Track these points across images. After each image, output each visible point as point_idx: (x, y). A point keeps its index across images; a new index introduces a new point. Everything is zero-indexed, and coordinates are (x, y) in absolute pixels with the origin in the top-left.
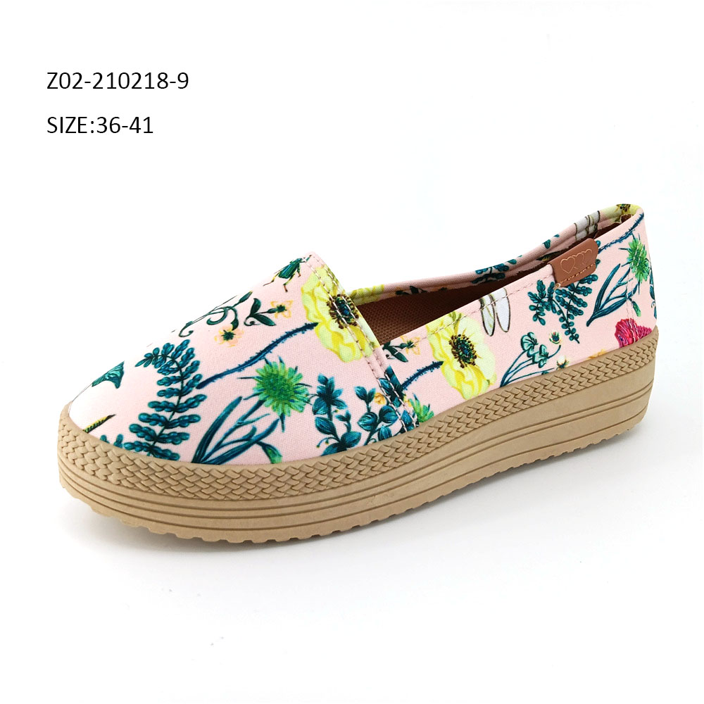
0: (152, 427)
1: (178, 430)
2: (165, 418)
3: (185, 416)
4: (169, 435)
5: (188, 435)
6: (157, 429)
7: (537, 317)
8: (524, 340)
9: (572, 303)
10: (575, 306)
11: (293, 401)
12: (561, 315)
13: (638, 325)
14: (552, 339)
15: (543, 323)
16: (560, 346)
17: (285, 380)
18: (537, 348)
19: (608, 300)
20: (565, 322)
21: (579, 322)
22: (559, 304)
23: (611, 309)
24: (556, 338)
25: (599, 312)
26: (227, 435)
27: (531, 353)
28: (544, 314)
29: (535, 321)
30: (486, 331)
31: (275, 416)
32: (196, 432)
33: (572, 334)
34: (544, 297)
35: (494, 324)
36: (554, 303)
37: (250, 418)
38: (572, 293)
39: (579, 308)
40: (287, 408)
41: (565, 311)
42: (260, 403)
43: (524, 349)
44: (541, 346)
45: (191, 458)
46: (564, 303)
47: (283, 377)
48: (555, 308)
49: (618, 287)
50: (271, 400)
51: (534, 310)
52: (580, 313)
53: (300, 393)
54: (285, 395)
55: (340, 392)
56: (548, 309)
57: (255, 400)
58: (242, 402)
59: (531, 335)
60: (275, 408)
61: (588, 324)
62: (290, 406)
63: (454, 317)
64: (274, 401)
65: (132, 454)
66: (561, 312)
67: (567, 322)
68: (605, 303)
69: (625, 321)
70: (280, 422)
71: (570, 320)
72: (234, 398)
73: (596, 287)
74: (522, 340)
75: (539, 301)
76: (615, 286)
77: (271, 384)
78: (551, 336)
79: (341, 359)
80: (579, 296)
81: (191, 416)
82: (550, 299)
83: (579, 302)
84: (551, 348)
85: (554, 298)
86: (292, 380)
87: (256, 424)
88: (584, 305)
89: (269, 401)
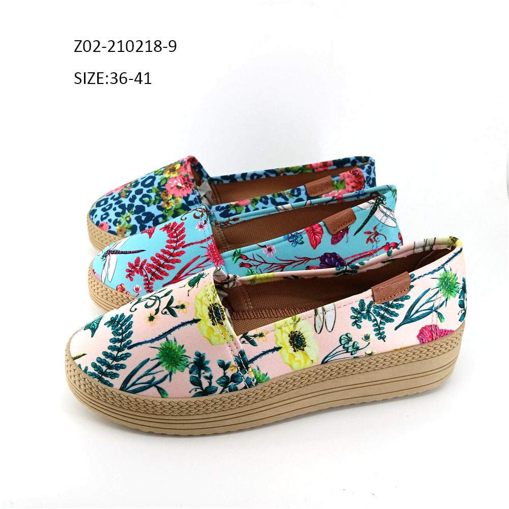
0: (101, 366)
1: (114, 371)
2: (109, 362)
3: (119, 364)
4: (109, 373)
5: (119, 375)
6: (104, 368)
7: (355, 323)
8: (342, 338)
9: (386, 314)
10: (388, 316)
11: (178, 365)
12: (375, 322)
13: (440, 328)
14: (364, 338)
15: (359, 327)
16: (369, 343)
17: (175, 352)
18: (351, 343)
19: (417, 312)
20: (377, 327)
21: (388, 328)
22: (375, 315)
23: (419, 318)
24: (367, 338)
25: (408, 319)
26: (139, 379)
27: (346, 346)
28: (361, 322)
29: (353, 326)
30: (316, 331)
31: (167, 372)
32: (123, 374)
33: (381, 335)
34: (364, 311)
35: (322, 326)
36: (371, 314)
37: (152, 372)
38: (387, 308)
39: (391, 318)
40: (174, 368)
41: (379, 319)
42: (159, 364)
43: (341, 343)
44: (354, 343)
45: (119, 387)
46: (378, 314)
47: (174, 350)
48: (371, 318)
49: (426, 303)
50: (166, 363)
51: (354, 319)
52: (392, 321)
53: (183, 361)
54: (174, 361)
55: (208, 362)
56: (365, 318)
57: (157, 362)
58: (149, 361)
59: (348, 335)
60: (167, 368)
61: (396, 329)
62: (176, 367)
63: (294, 320)
64: (167, 364)
65: (91, 379)
66: (375, 320)
67: (379, 327)
68: (414, 314)
69: (429, 326)
70: (169, 376)
71: (381, 326)
72: (146, 358)
73: (407, 304)
74: (341, 338)
75: (359, 313)
76: (424, 303)
77: (167, 354)
78: (364, 336)
79: (211, 343)
80: (392, 310)
81: (121, 365)
82: (368, 312)
83: (392, 314)
84: (362, 343)
85: (371, 311)
86: (179, 353)
87: (155, 375)
88: (396, 315)
89: (164, 363)
